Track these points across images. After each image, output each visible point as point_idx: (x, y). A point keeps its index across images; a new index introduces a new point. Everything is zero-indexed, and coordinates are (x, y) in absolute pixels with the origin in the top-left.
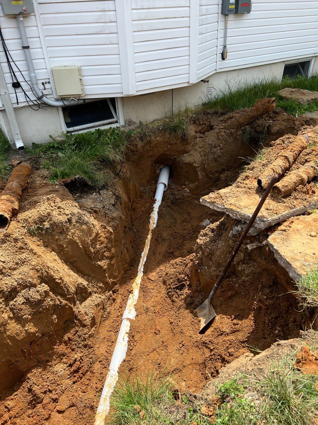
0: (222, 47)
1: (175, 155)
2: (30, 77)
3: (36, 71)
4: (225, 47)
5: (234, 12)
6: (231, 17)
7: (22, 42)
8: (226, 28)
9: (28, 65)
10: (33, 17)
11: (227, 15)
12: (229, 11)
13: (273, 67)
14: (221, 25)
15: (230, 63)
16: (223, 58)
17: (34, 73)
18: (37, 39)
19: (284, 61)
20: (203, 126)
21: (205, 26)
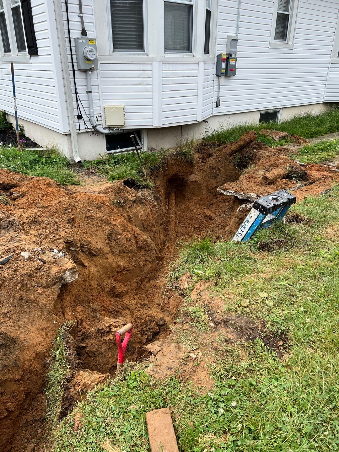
0: (217, 98)
1: (184, 175)
2: (90, 112)
3: (94, 108)
4: (218, 98)
5: (225, 74)
6: (223, 78)
7: (88, 88)
8: (219, 85)
9: (89, 103)
10: (96, 72)
11: (220, 76)
12: (221, 73)
13: (253, 114)
14: (216, 83)
15: (222, 109)
16: (217, 106)
17: (93, 109)
18: (97, 87)
19: (260, 111)
20: (204, 154)
21: (206, 83)
